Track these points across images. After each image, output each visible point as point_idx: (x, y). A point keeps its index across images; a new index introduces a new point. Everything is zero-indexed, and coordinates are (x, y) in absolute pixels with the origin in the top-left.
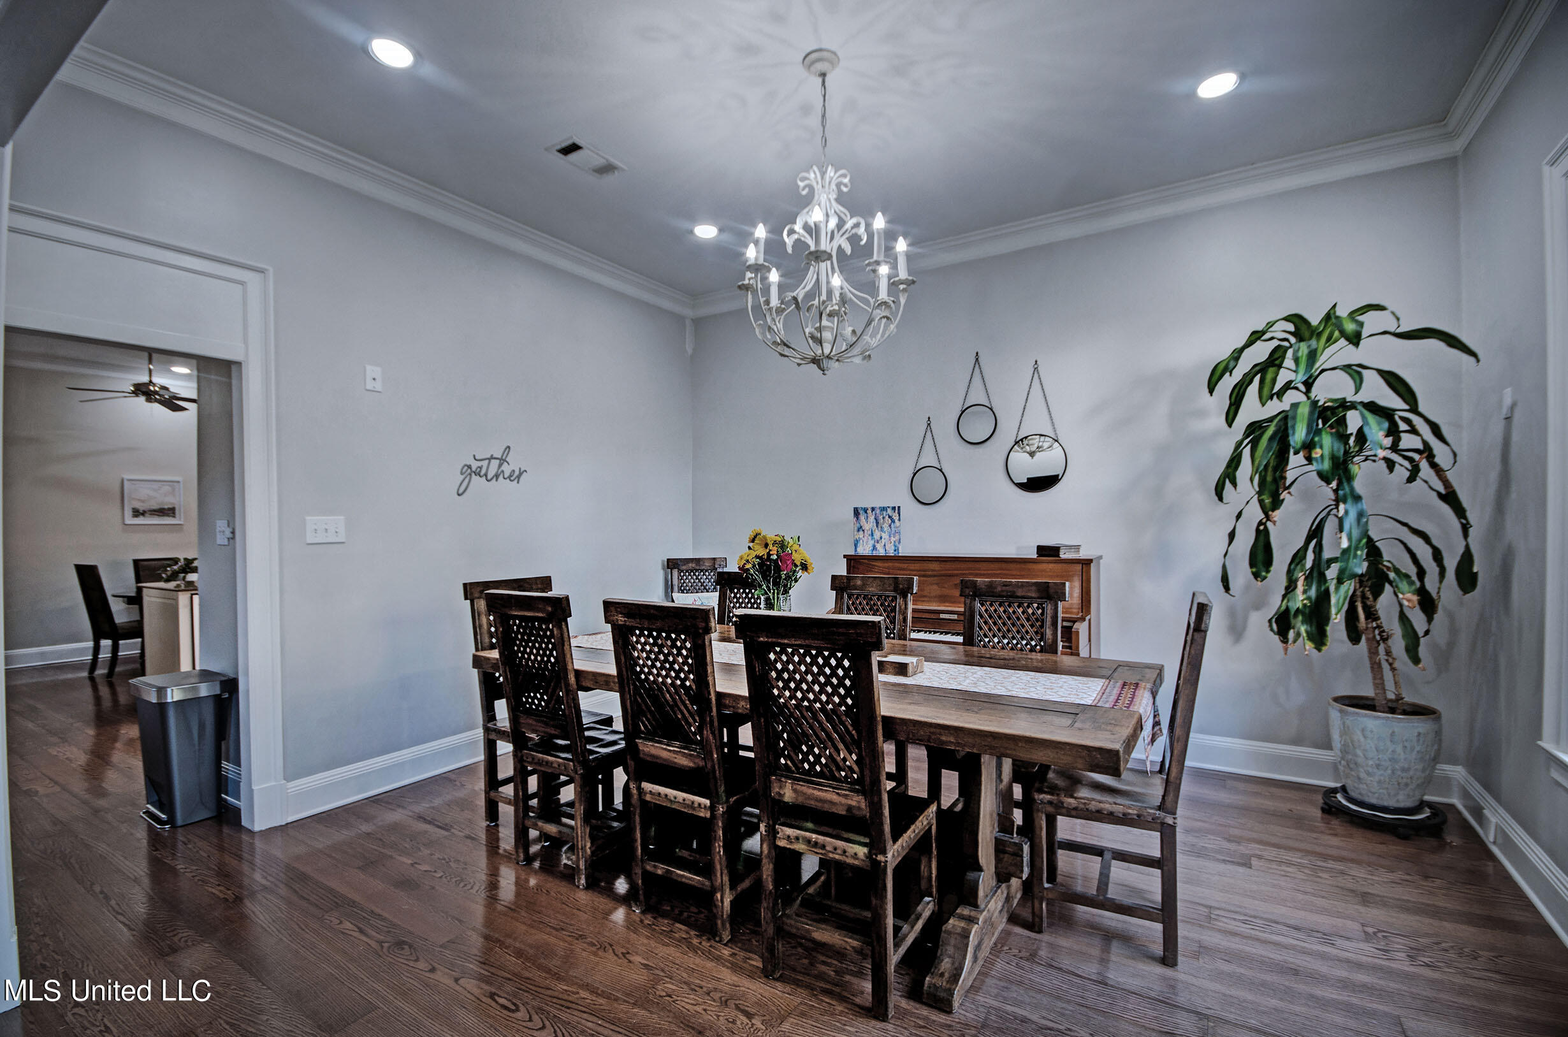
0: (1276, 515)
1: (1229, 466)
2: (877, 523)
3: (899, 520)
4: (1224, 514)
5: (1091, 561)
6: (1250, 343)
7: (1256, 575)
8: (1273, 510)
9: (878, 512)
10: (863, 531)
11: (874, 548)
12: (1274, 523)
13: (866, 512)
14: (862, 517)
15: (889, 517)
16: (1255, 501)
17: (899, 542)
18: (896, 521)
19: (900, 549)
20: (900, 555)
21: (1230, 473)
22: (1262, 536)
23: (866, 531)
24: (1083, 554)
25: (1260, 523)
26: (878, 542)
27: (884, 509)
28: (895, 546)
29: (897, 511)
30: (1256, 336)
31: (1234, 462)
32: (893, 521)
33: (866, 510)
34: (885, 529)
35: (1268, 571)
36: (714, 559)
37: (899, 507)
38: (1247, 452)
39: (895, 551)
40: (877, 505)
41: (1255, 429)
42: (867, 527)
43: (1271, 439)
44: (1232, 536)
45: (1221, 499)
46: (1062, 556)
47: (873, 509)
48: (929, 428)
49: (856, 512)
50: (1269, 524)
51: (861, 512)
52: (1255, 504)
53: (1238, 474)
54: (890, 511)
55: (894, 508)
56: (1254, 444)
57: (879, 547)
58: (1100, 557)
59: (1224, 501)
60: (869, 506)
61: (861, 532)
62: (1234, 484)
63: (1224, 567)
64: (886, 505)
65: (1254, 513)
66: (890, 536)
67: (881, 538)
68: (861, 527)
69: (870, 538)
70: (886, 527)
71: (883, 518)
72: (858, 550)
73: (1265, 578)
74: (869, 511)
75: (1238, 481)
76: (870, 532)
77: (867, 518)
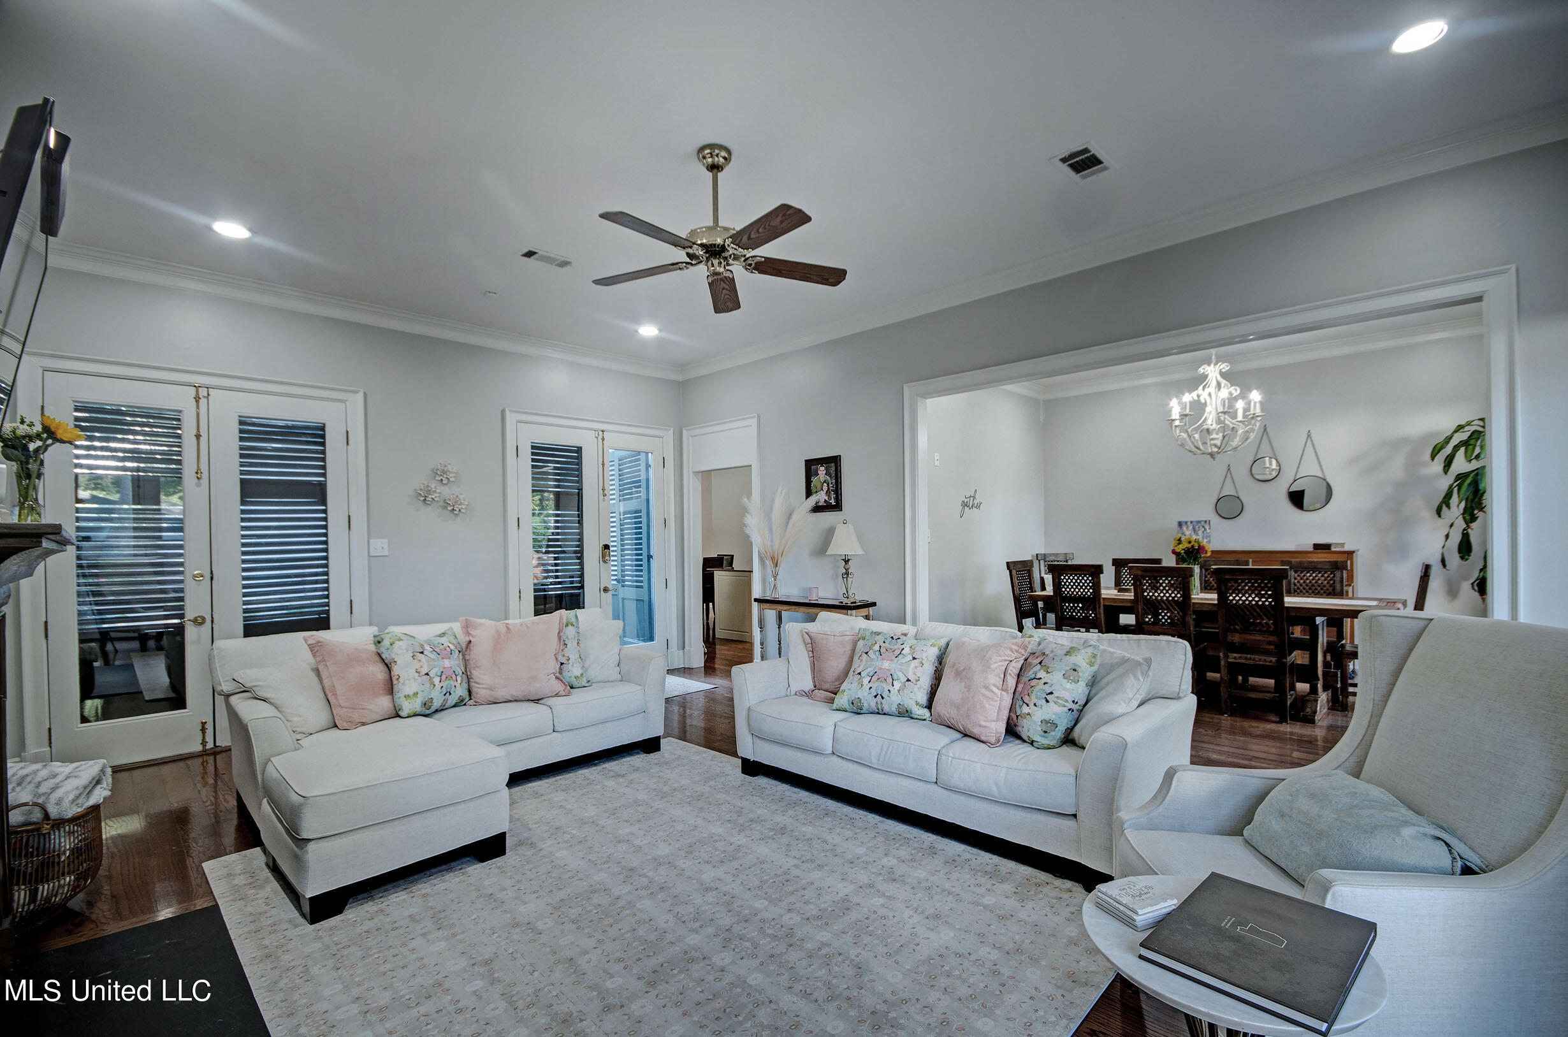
0: (1473, 525)
1: (1445, 498)
2: (1194, 531)
3: (1210, 529)
4: (1441, 526)
5: (1353, 552)
6: (1456, 431)
7: (1462, 558)
8: (1471, 522)
9: (1195, 524)
12: (1472, 529)
14: (1185, 528)
15: (1203, 527)
16: (1461, 518)
18: (1208, 529)
21: (1446, 500)
22: (1465, 537)
24: (1347, 548)
25: (1464, 530)
27: (1199, 522)
29: (1208, 523)
30: (1460, 428)
31: (1448, 495)
32: (1205, 529)
33: (1186, 523)
35: (1469, 556)
36: (1066, 554)
38: (1456, 490)
40: (1197, 519)
41: (1461, 477)
42: (1188, 533)
43: (1469, 485)
44: (1447, 536)
45: (1440, 516)
46: (1333, 549)
47: (1191, 522)
48: (1229, 472)
49: (1180, 524)
50: (1469, 530)
51: (1183, 523)
52: (1461, 519)
53: (1451, 501)
54: (1203, 523)
55: (1206, 522)
56: (1460, 486)
58: (1358, 550)
59: (1442, 517)
60: (1189, 520)
62: (1448, 507)
63: (1443, 554)
64: (1200, 520)
65: (1460, 524)
70: (1200, 533)
71: (1199, 527)
73: (1467, 559)
74: (1189, 523)
75: (1451, 505)
77: (1187, 528)
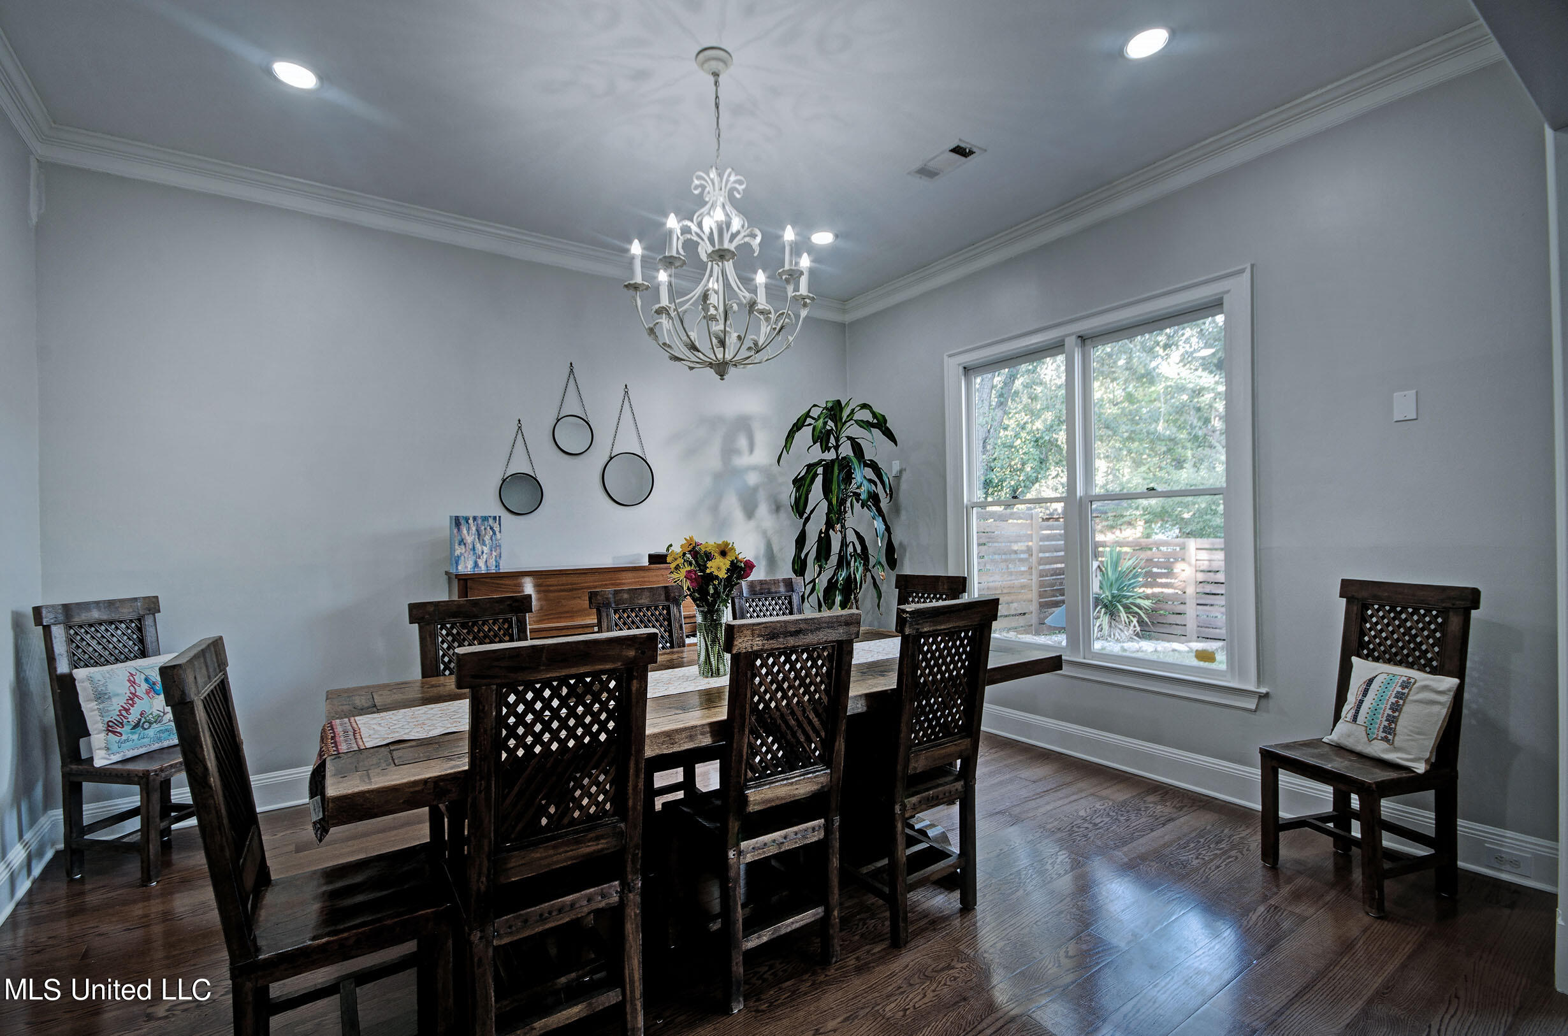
2: (479, 535)
3: (500, 532)
9: (480, 521)
10: (465, 544)
11: (476, 565)
13: (467, 522)
14: (463, 528)
15: (491, 528)
17: (500, 557)
18: (497, 533)
19: (501, 565)
20: (501, 571)
23: (467, 545)
26: (479, 558)
27: (485, 519)
28: (496, 561)
29: (497, 522)
32: (494, 533)
33: (467, 519)
34: (487, 542)
37: (500, 517)
39: (496, 567)
40: (479, 514)
42: (469, 539)
47: (475, 519)
48: (520, 432)
49: (457, 522)
51: (463, 522)
54: (491, 521)
55: (495, 518)
57: (481, 563)
60: (470, 514)
61: (463, 547)
64: (487, 515)
66: (491, 551)
67: (483, 553)
68: (463, 540)
69: (472, 553)
70: (487, 538)
71: (485, 529)
72: (460, 568)
74: (471, 521)
76: (471, 547)
77: (469, 529)
